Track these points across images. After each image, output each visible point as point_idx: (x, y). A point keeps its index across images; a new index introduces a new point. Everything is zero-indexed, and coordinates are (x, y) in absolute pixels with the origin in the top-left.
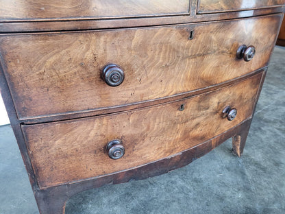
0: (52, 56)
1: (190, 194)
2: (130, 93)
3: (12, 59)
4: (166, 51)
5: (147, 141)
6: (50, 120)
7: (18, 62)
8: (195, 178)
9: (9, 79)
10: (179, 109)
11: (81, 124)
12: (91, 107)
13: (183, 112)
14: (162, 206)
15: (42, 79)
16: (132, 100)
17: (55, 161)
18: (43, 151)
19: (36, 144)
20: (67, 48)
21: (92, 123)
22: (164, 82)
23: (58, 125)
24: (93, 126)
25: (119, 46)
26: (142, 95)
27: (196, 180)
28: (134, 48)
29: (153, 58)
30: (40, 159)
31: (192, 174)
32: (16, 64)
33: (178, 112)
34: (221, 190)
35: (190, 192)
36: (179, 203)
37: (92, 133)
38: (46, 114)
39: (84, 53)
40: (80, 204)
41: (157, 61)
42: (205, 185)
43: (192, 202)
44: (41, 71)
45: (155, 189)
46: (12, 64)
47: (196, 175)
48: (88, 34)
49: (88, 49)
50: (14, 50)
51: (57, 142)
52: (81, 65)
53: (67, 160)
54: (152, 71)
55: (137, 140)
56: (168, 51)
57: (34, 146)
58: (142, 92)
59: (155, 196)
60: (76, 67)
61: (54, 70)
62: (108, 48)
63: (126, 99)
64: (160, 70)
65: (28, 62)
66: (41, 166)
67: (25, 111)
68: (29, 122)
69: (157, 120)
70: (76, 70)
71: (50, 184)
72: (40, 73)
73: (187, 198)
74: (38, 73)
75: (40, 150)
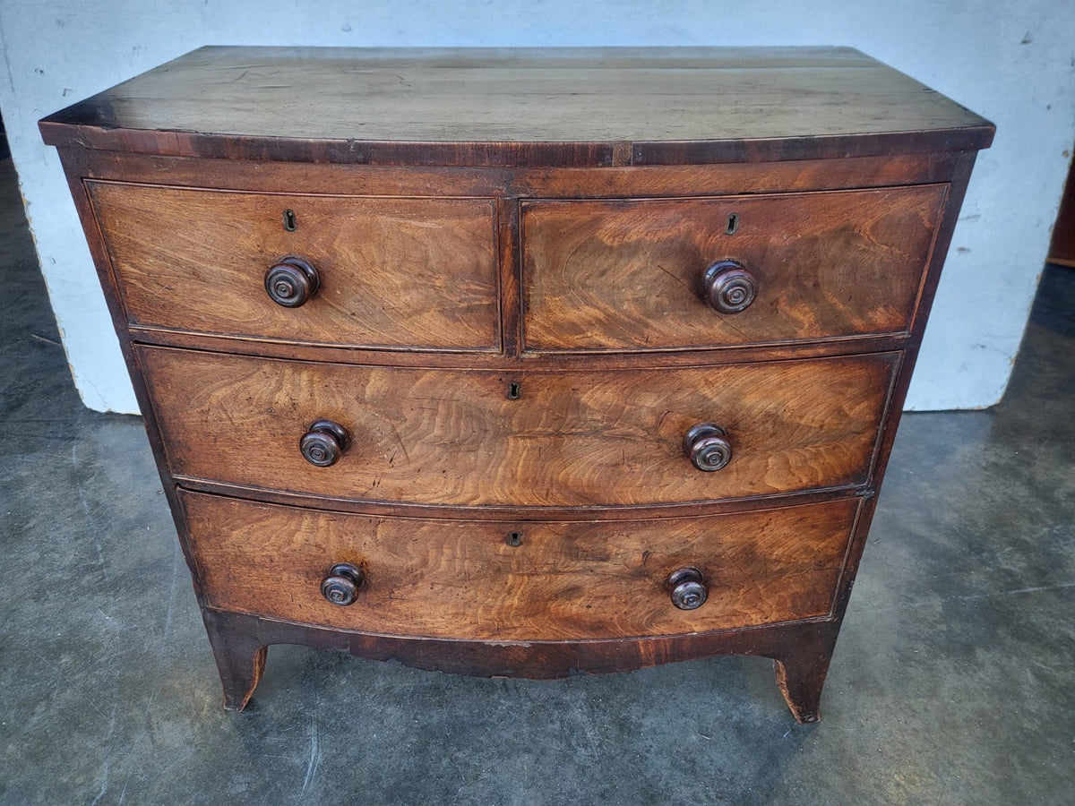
0: (219, 388)
1: (582, 751)
2: (370, 480)
3: (161, 382)
4: (448, 415)
5: (423, 589)
6: (220, 492)
7: (170, 387)
8: (626, 719)
9: (157, 410)
10: (505, 540)
11: (276, 514)
12: (292, 487)
13: (519, 550)
14: (493, 750)
15: (206, 421)
16: (376, 494)
17: (233, 567)
18: (213, 540)
19: (201, 526)
20: (243, 379)
21: (297, 518)
22: (450, 474)
23: (235, 504)
24: (300, 524)
25: (339, 392)
26: (400, 491)
27: (623, 725)
28: (373, 398)
29: (417, 424)
30: (209, 555)
31: (627, 705)
32: (167, 390)
33: (503, 548)
34: (671, 776)
35: (585, 746)
36: (537, 761)
37: (299, 538)
38: (214, 479)
39: (273, 393)
40: (327, 668)
41: (427, 432)
42: (638, 746)
43: (570, 771)
44: (203, 408)
45: (506, 704)
46: (161, 388)
47: (634, 712)
48: (278, 364)
49: (279, 389)
50: (164, 369)
51: (235, 533)
52: (270, 411)
53: (254, 572)
54: (417, 447)
55: (397, 579)
56: (454, 414)
57: (198, 527)
58: (398, 483)
59: (494, 719)
60: (261, 413)
61: (225, 411)
62: (316, 392)
63: (364, 490)
64: (438, 450)
65: (183, 390)
66: (209, 566)
67: (181, 466)
68: (187, 486)
69: (447, 551)
70: (261, 417)
71: (226, 604)
72: (202, 411)
73: (566, 758)
74: (199, 410)
75: (208, 538)
